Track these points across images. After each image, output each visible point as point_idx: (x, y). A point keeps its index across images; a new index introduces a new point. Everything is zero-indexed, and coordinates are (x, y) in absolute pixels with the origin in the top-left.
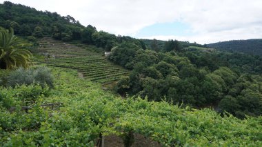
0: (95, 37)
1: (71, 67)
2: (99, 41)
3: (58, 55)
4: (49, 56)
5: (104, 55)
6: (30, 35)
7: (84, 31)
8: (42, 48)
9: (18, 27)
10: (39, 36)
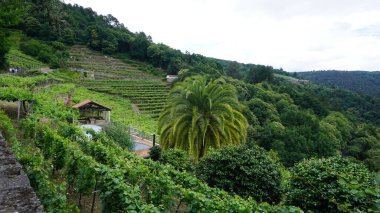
0: (152, 52)
1: (120, 94)
2: (158, 57)
3: (98, 74)
4: (85, 74)
5: (165, 80)
6: (56, 39)
7: (136, 41)
8: (74, 62)
9: (38, 27)
10: (69, 43)
